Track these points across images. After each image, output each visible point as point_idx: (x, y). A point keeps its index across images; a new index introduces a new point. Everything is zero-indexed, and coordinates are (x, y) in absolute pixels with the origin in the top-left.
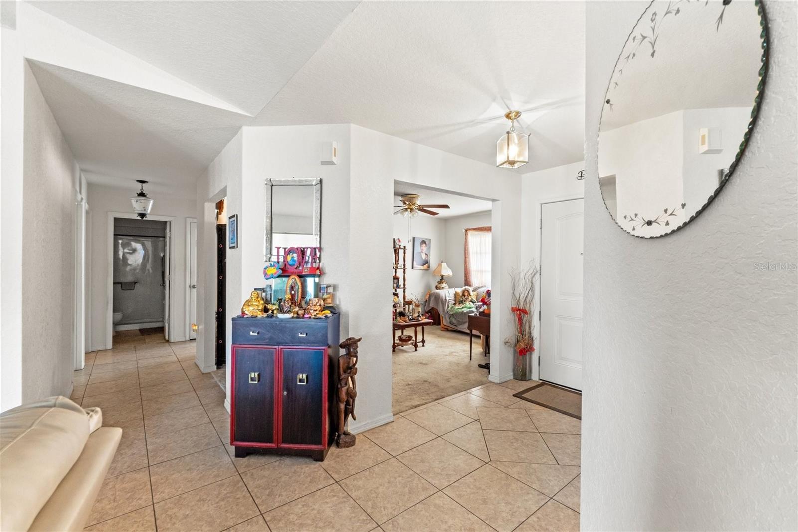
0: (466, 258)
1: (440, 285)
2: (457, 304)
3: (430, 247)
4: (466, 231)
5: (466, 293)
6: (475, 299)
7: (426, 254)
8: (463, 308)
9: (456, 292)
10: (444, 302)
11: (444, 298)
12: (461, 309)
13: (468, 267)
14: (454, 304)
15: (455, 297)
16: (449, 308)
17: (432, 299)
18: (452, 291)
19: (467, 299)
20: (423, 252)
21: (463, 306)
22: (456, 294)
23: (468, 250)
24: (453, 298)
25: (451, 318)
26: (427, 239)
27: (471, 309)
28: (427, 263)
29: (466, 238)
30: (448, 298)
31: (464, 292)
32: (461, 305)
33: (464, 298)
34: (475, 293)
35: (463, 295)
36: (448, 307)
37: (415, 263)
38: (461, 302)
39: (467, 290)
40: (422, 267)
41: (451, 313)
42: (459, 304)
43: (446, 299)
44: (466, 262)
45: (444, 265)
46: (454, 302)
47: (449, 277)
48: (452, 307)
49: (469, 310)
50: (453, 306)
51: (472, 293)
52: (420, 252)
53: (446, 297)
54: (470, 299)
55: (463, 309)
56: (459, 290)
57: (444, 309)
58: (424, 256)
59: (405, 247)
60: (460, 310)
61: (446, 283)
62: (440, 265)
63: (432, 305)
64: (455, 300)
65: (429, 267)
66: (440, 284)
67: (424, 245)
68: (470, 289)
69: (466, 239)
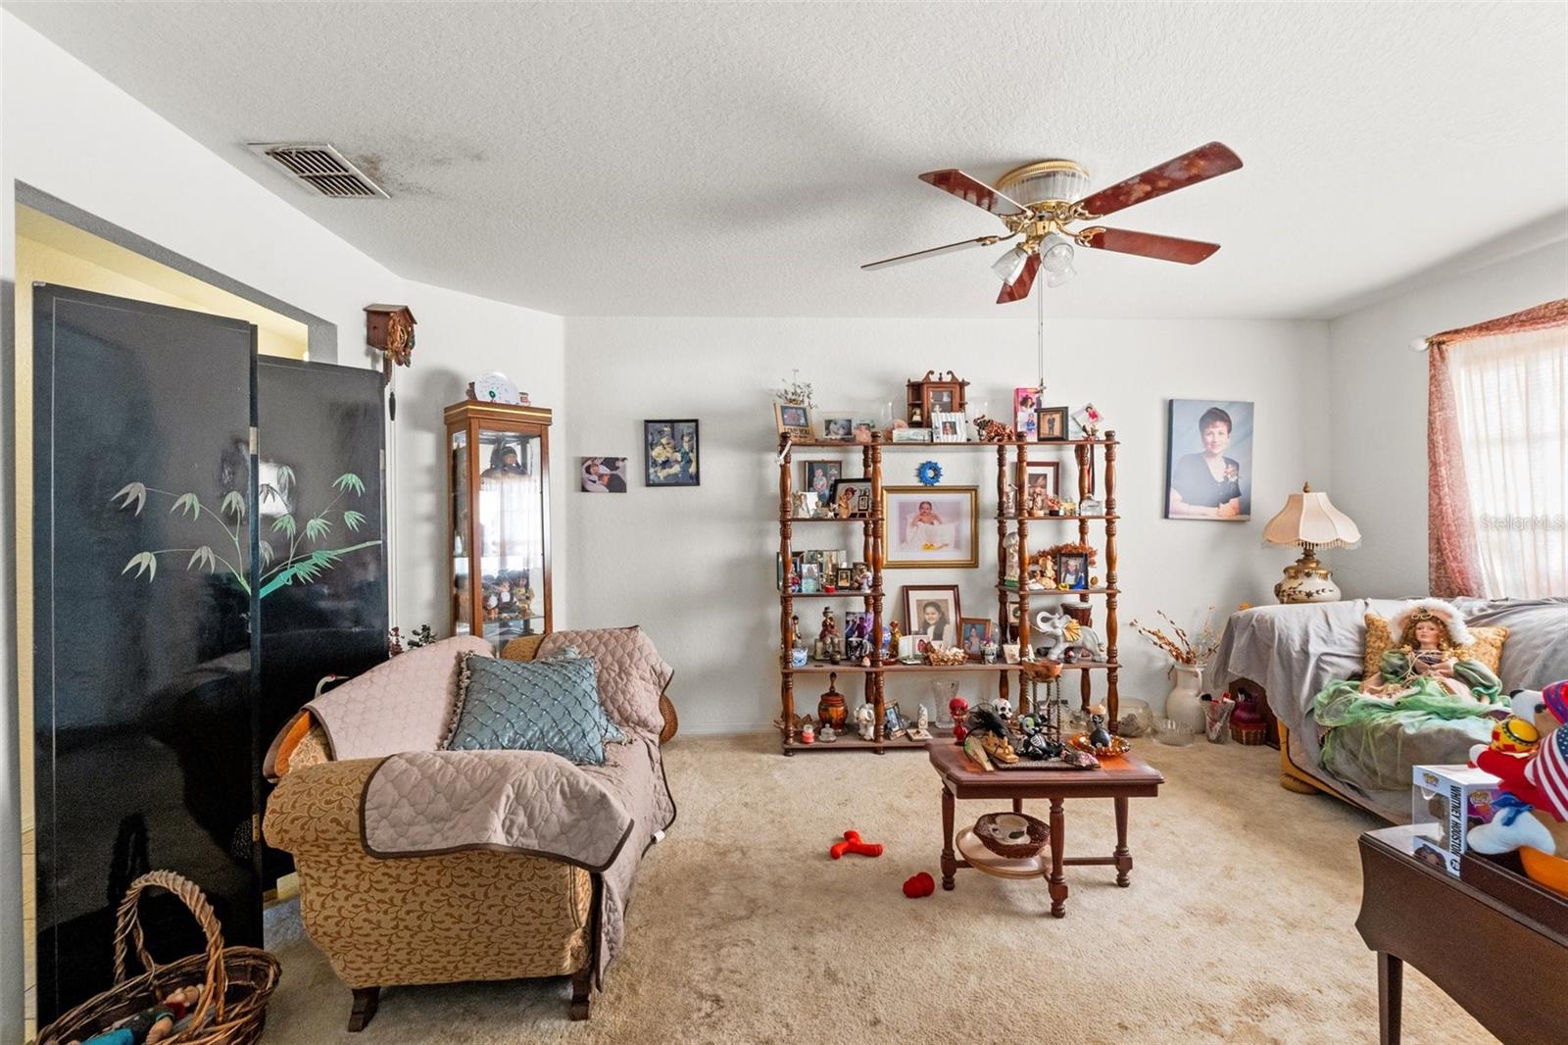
0: (1434, 465)
1: (1294, 583)
2: (1371, 682)
3: (1250, 434)
4: (1437, 344)
5: (1427, 633)
6: (1486, 667)
7: (1229, 461)
8: (1399, 706)
9: (1368, 619)
10: (1293, 664)
11: (1296, 646)
12: (1389, 709)
13: (1448, 509)
14: (1358, 676)
15: (1363, 643)
16: (1321, 697)
17: (1240, 641)
18: (1353, 613)
19: (1430, 662)
20: (1212, 455)
21: (1401, 695)
22: (1368, 631)
23: (1445, 430)
24: (1351, 647)
25: (1327, 747)
26: (1232, 403)
27: (1454, 724)
28: (1237, 494)
29: (1432, 377)
30: (1316, 648)
31: (1411, 625)
32: (1390, 687)
33: (1412, 657)
34: (1490, 633)
35: (1410, 638)
36: (1316, 687)
37: (1174, 495)
38: (1397, 674)
39: (1435, 620)
40: (1212, 513)
41: (1328, 722)
42: (1383, 681)
43: (1305, 653)
44: (1435, 485)
45: (1318, 499)
46: (1353, 666)
47: (1338, 547)
48: (1339, 692)
49: (1436, 723)
50: (1345, 686)
51: (1464, 634)
52: (1199, 456)
53: (1306, 642)
54: (1452, 662)
55: (1401, 717)
56: (1389, 612)
57: (1291, 699)
58: (1218, 470)
59: (1109, 435)
60: (1380, 718)
61: (1325, 577)
62: (1295, 502)
63: (1236, 669)
64: (1362, 659)
65: (1245, 509)
66: (1295, 577)
67: (1221, 427)
68: (1455, 611)
69: (1435, 380)
